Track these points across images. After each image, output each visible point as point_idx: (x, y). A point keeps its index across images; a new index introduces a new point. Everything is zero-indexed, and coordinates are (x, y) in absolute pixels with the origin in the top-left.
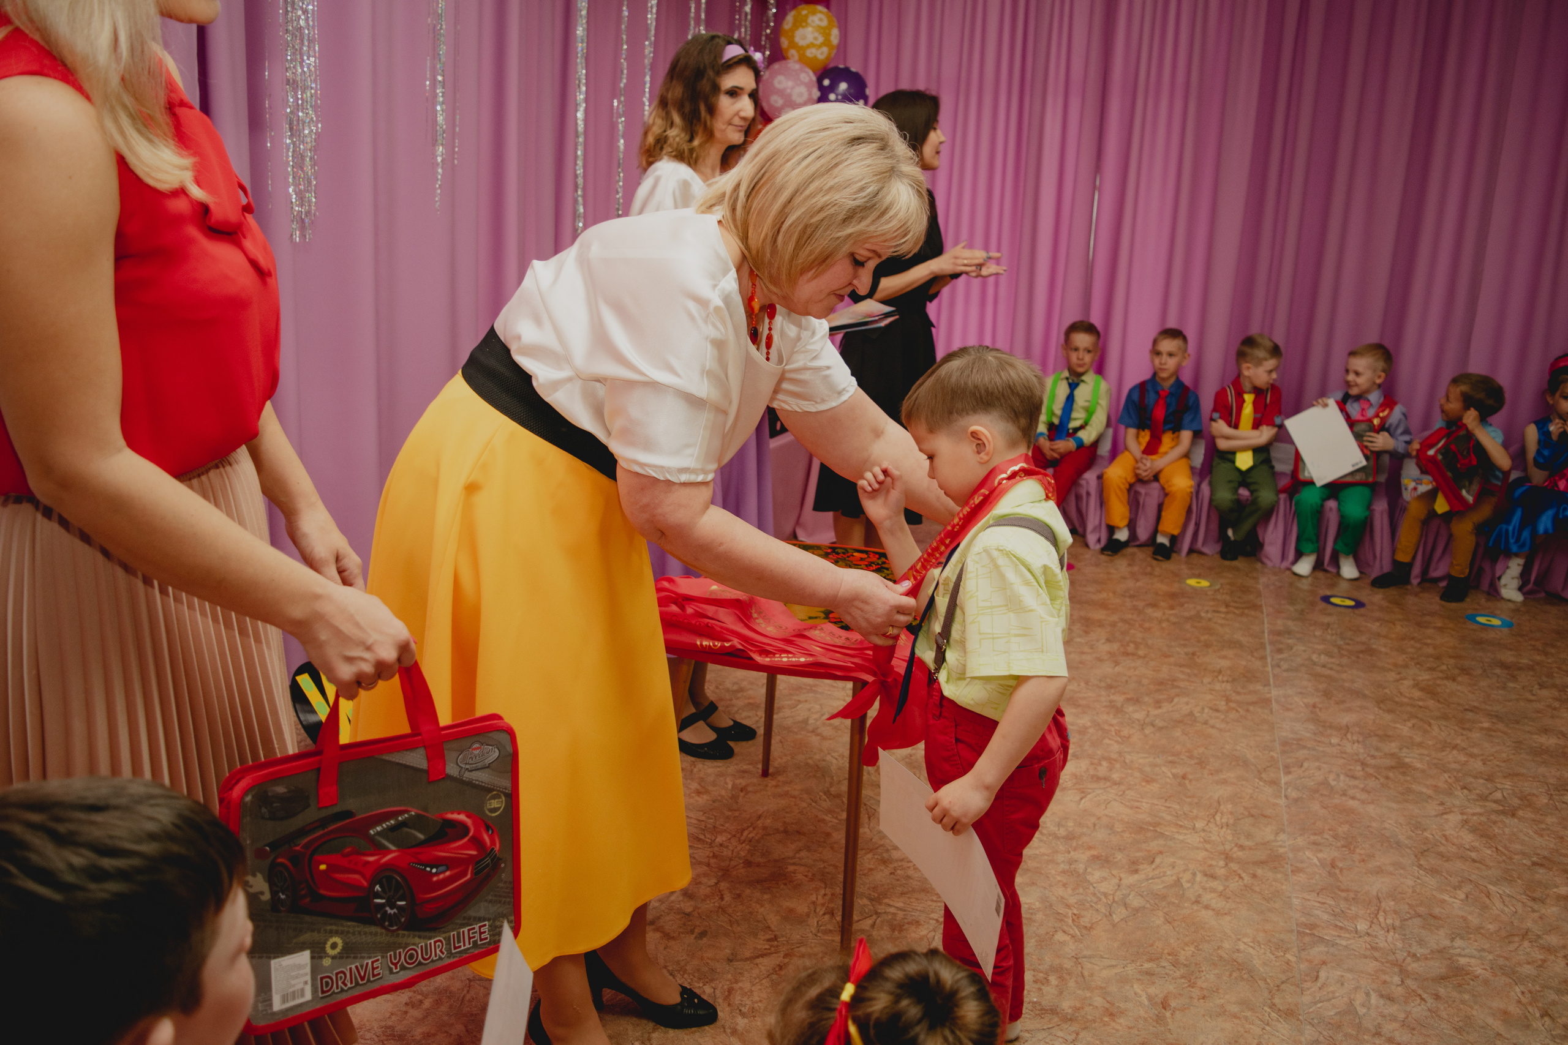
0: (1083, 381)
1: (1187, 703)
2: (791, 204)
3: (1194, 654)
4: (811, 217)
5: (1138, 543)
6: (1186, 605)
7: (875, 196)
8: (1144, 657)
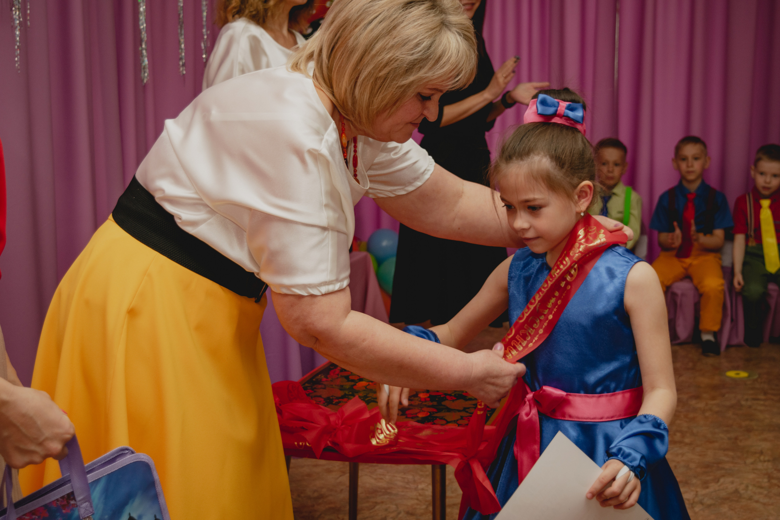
0: (614, 194)
1: (732, 483)
2: (362, 62)
3: (736, 439)
4: (380, 71)
5: (678, 341)
6: (727, 396)
7: (428, 49)
8: (690, 444)
